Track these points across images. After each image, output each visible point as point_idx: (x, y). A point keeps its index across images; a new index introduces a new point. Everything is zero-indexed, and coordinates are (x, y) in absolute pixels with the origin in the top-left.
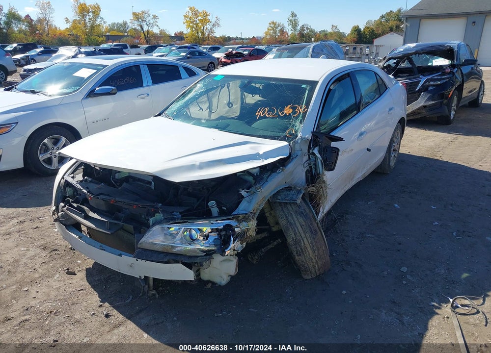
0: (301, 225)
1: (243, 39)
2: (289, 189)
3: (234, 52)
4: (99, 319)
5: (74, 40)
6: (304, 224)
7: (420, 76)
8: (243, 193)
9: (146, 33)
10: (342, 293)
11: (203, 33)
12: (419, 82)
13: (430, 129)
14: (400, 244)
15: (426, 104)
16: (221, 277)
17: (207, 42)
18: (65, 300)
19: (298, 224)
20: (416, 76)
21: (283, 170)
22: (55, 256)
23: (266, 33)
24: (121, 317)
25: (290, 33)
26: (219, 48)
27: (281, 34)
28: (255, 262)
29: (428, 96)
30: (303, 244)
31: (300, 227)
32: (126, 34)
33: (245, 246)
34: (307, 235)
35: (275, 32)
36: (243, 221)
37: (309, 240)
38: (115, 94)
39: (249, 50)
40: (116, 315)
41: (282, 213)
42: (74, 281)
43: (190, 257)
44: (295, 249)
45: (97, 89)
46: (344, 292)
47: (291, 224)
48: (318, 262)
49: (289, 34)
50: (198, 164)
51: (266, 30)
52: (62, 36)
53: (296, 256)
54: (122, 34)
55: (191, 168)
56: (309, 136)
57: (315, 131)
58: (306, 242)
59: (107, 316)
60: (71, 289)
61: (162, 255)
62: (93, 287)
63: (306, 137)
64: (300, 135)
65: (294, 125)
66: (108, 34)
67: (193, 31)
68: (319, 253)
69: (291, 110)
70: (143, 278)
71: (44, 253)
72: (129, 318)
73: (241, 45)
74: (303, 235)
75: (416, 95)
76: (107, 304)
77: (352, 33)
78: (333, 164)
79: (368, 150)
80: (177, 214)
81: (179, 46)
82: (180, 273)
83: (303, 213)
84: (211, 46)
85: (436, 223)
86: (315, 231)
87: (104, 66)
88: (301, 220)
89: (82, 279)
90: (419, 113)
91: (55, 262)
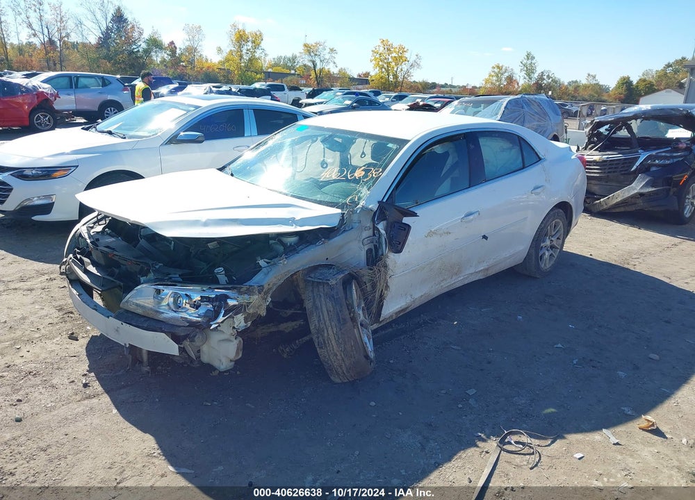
0: (327, 311)
1: (454, 87)
2: (329, 266)
3: (421, 103)
4: (75, 387)
5: (224, 76)
6: (332, 309)
7: (639, 151)
8: (262, 263)
9: (318, 72)
10: (371, 404)
11: (395, 76)
12: (636, 159)
13: (647, 228)
14: (489, 363)
15: (642, 191)
16: (220, 361)
17: (399, 88)
18: (52, 364)
19: (324, 309)
20: (633, 150)
21: (324, 243)
22: (67, 319)
23: (487, 81)
24: (100, 389)
25: (521, 82)
26: (405, 97)
27: (508, 84)
28: (285, 356)
29: (647, 180)
30: (326, 335)
31: (325, 313)
32: (293, 72)
33: (249, 325)
34: (333, 323)
35: (499, 80)
36: (246, 293)
37: (335, 329)
38: (201, 142)
39: (444, 102)
40: (96, 386)
41: (310, 294)
42: (72, 347)
43: (173, 326)
44: (316, 340)
45: (182, 134)
46: (373, 404)
47: (317, 308)
48: (345, 359)
49: (520, 84)
50: (204, 220)
51: (487, 77)
52: (211, 70)
53: (318, 349)
54: (288, 71)
55: (195, 223)
56: (374, 206)
57: (385, 200)
58: (330, 332)
59: (86, 385)
60: (64, 354)
61: (143, 319)
62: (88, 356)
63: (370, 207)
64: (362, 203)
65: (359, 191)
66: (270, 70)
67: (382, 72)
68: (345, 349)
69: (363, 173)
70: (128, 346)
71: (57, 314)
72: (108, 391)
73: (435, 95)
74: (328, 323)
75: (632, 176)
76: (93, 374)
77: (618, 87)
78: (399, 244)
79: (485, 237)
80: (176, 276)
81: (346, 91)
82: (163, 344)
83: (333, 297)
84: (397, 94)
85: (560, 345)
86: (344, 320)
87: (197, 107)
88: (330, 305)
89: (81, 346)
90: (633, 204)
91: (63, 324)
